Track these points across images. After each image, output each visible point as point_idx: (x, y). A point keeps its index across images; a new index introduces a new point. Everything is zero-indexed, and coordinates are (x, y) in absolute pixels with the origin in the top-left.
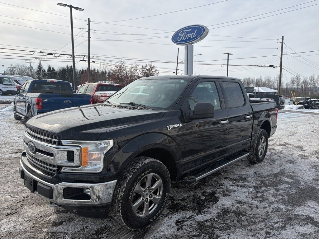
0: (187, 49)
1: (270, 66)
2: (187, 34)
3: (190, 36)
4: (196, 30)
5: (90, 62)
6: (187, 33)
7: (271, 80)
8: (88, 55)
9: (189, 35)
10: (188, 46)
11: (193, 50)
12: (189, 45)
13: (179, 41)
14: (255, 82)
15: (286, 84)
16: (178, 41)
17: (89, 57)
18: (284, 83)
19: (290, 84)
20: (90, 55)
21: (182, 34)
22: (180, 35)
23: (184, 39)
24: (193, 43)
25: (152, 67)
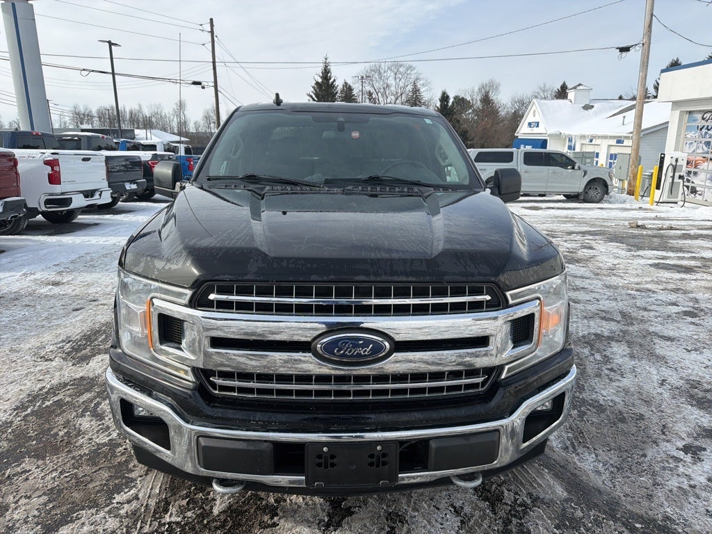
1: (195, 83)
7: (163, 114)
14: (128, 117)
15: (195, 123)
18: (190, 121)
19: (201, 125)
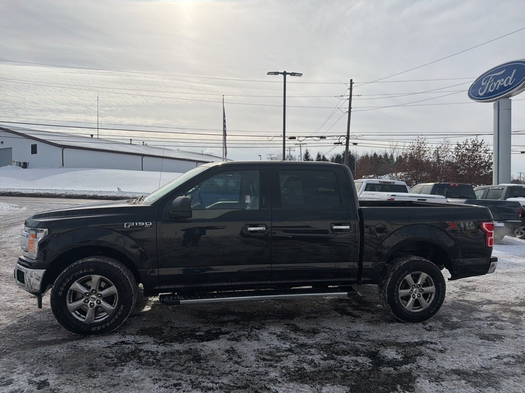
0: (498, 108)
2: (495, 81)
3: (502, 83)
4: (515, 71)
5: (350, 144)
6: (496, 79)
8: (346, 134)
9: (500, 83)
10: (499, 102)
11: (511, 109)
12: (501, 101)
13: (481, 94)
16: (479, 96)
17: (348, 138)
20: (350, 134)
21: (487, 82)
22: (483, 84)
23: (491, 91)
24: (511, 96)
25: (478, 144)
